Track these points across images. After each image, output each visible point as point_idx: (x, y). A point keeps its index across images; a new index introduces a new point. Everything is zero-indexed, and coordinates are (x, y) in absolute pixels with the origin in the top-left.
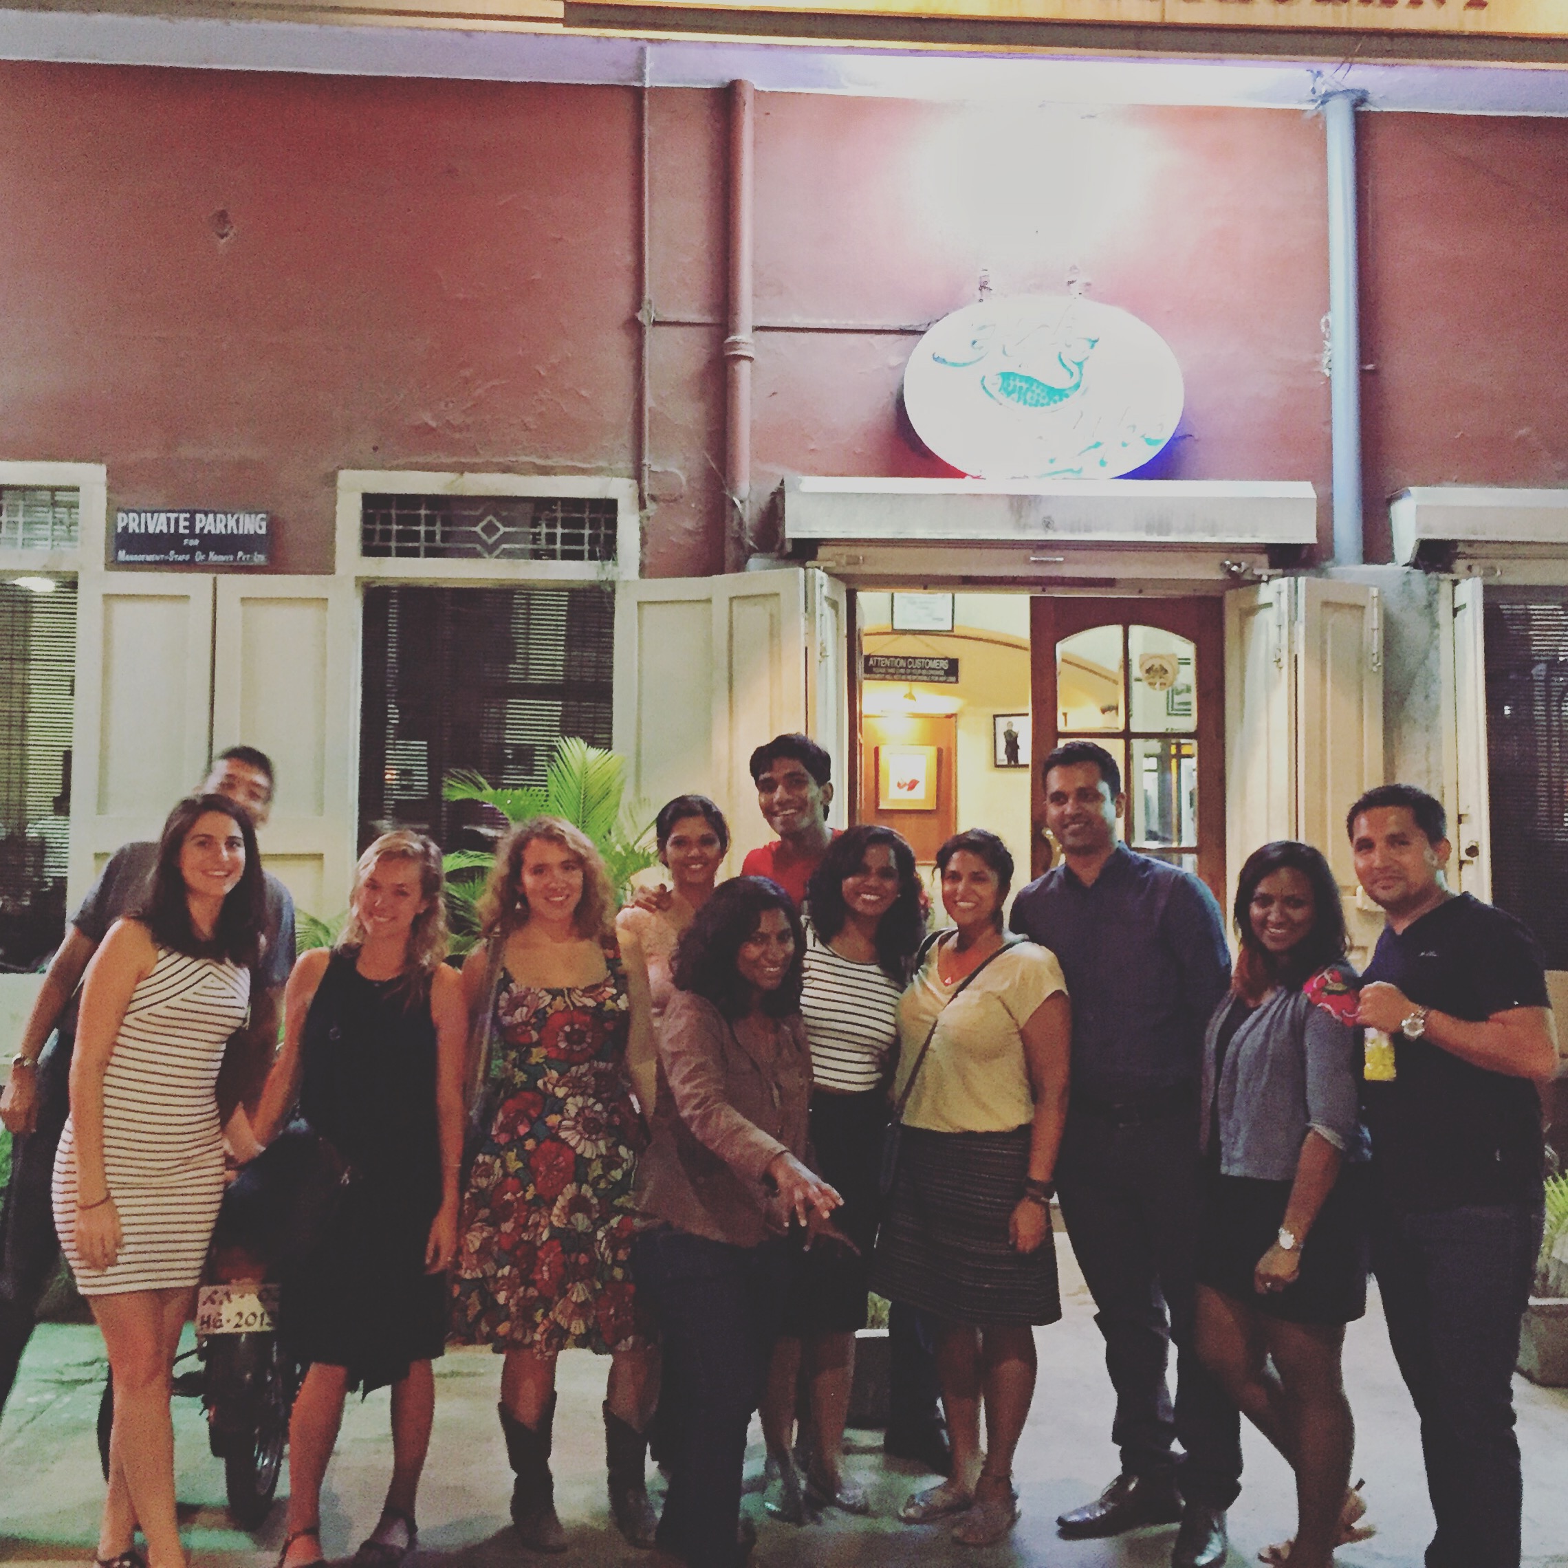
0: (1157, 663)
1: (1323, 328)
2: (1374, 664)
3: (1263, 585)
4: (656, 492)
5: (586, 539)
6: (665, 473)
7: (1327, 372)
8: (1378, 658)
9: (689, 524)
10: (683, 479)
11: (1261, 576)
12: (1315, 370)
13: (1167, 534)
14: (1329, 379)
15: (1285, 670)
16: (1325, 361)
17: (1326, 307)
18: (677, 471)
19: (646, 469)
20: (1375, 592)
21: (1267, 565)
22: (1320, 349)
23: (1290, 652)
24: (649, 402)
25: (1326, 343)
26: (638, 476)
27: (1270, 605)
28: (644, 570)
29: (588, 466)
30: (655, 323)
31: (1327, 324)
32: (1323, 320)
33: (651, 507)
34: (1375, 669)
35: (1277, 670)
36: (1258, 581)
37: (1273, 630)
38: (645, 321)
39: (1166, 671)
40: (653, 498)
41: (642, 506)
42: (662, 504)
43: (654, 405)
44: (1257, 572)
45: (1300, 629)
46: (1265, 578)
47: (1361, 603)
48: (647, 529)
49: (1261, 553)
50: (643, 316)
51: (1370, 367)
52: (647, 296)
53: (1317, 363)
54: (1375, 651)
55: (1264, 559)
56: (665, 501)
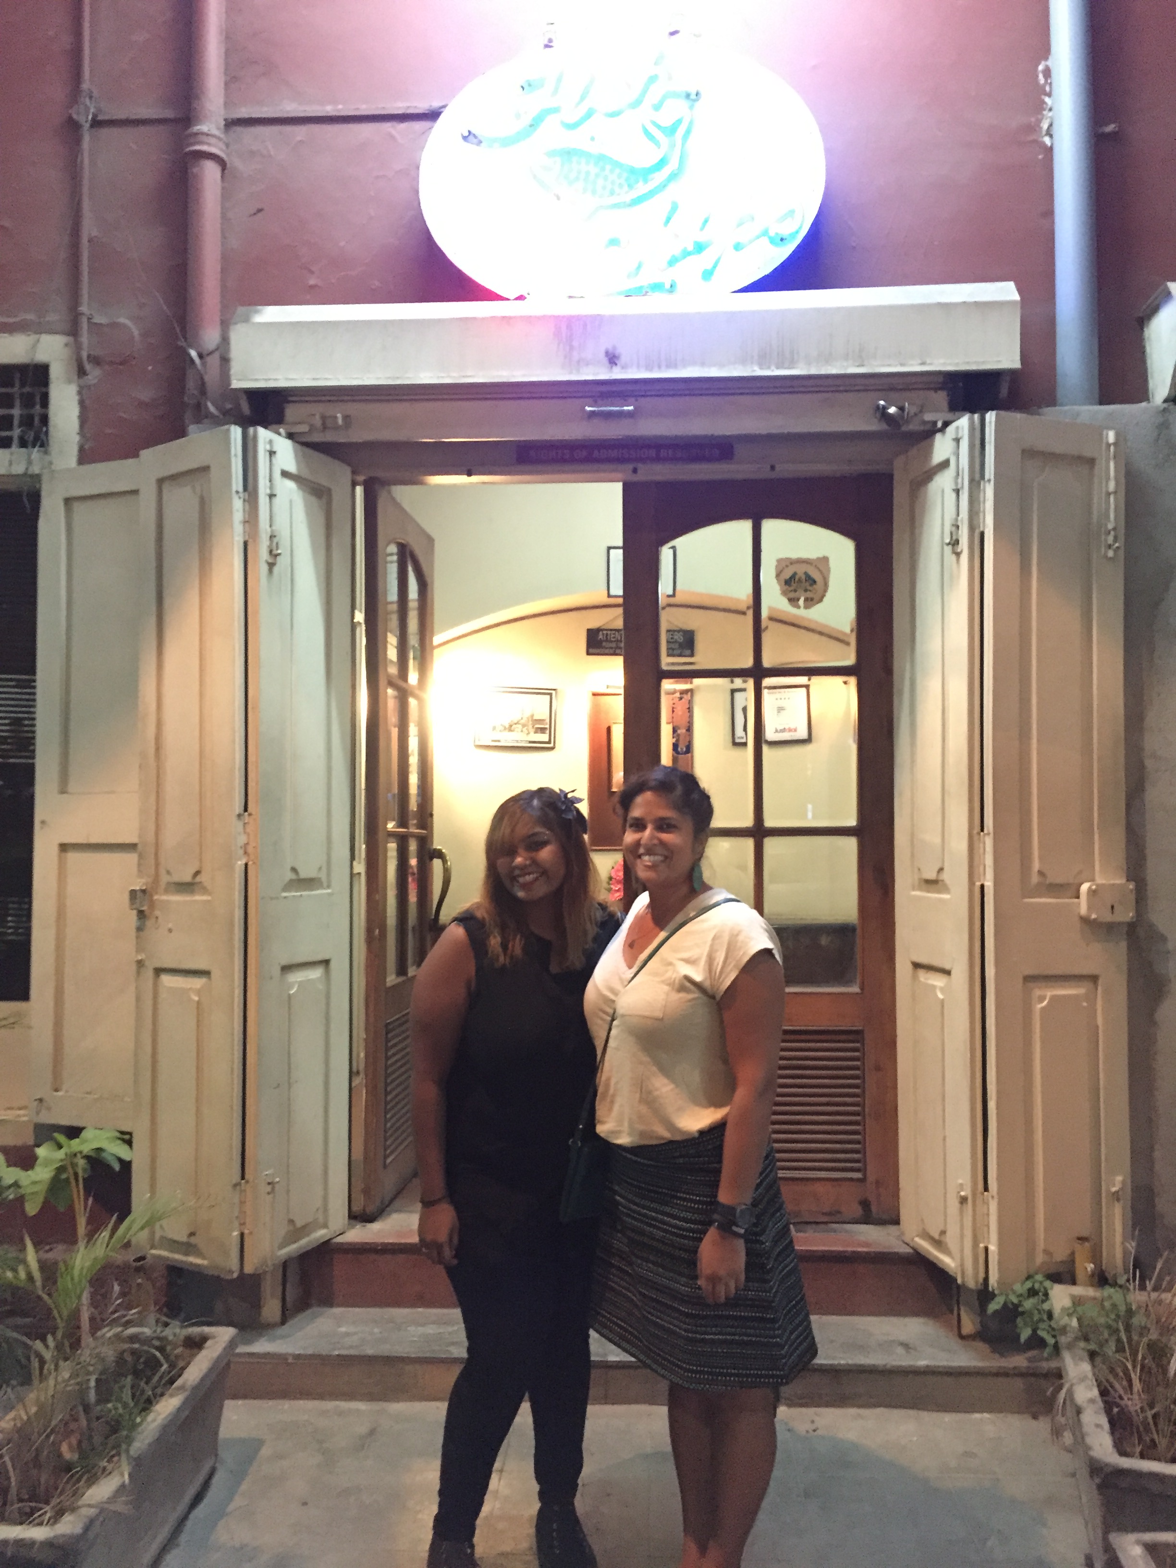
0: (800, 570)
1: (1041, 79)
2: (1110, 546)
3: (938, 436)
4: (97, 352)
5: (16, 422)
6: (114, 325)
7: (1047, 140)
8: (1116, 539)
9: (146, 394)
10: (136, 333)
11: (935, 423)
12: (1031, 138)
13: (792, 365)
14: (1051, 149)
15: (964, 557)
16: (1045, 126)
17: (1044, 50)
18: (127, 322)
19: (84, 320)
20: (1111, 436)
21: (945, 404)
22: (1040, 107)
23: (972, 528)
24: (89, 228)
25: (1047, 99)
26: (73, 331)
27: (945, 464)
28: (85, 457)
29: (11, 320)
30: (97, 123)
31: (1047, 73)
32: (1041, 67)
33: (94, 374)
34: (1111, 553)
35: (954, 557)
36: (930, 432)
37: (950, 497)
38: (81, 119)
39: (815, 582)
40: (96, 361)
41: (82, 372)
42: (107, 367)
43: (95, 233)
44: (928, 417)
45: (989, 491)
46: (940, 424)
47: (1088, 454)
48: (87, 402)
49: (936, 390)
50: (78, 114)
51: (1110, 128)
52: (85, 86)
53: (1034, 128)
54: (1110, 526)
55: (941, 398)
56: (112, 363)
